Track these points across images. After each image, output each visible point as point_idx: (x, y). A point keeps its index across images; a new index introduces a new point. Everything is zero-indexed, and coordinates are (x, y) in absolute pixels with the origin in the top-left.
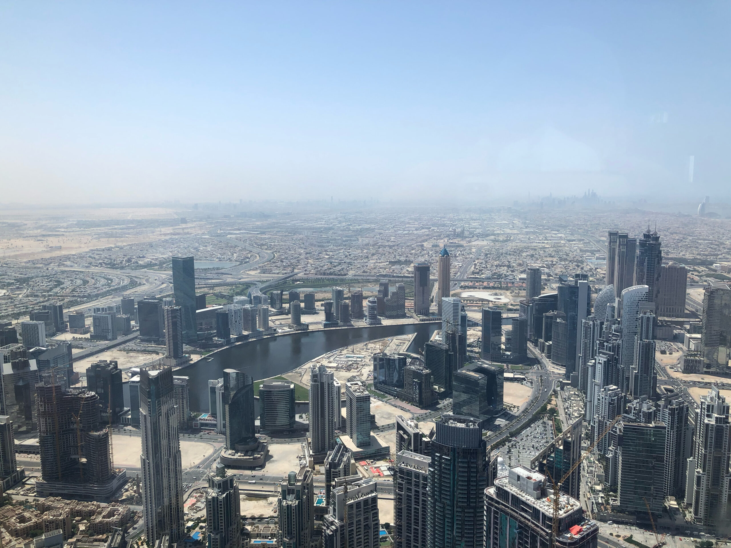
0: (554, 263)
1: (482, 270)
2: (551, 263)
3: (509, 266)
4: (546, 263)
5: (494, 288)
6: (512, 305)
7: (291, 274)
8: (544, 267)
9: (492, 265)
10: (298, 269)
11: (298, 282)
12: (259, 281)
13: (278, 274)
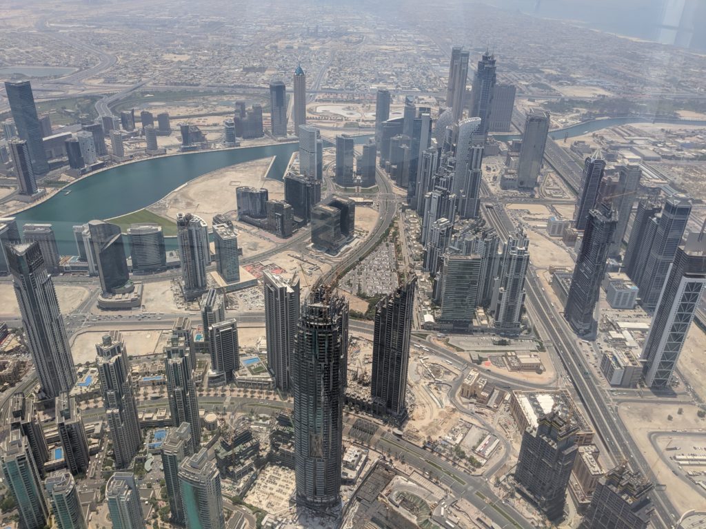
0: (403, 70)
1: (336, 79)
2: (399, 70)
3: (361, 74)
4: (396, 70)
5: (347, 102)
6: (363, 121)
7: (138, 84)
8: (393, 75)
9: (345, 73)
10: (146, 78)
11: (148, 95)
12: (105, 94)
13: (124, 83)
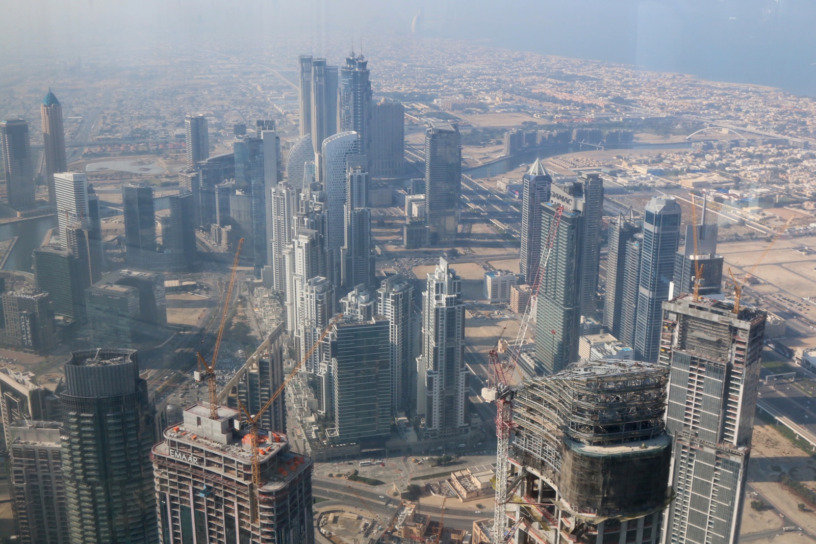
0: (226, 108)
1: (117, 126)
2: (220, 108)
3: (158, 117)
4: (213, 109)
5: (137, 153)
6: (167, 177)
8: (211, 116)
9: (132, 117)
